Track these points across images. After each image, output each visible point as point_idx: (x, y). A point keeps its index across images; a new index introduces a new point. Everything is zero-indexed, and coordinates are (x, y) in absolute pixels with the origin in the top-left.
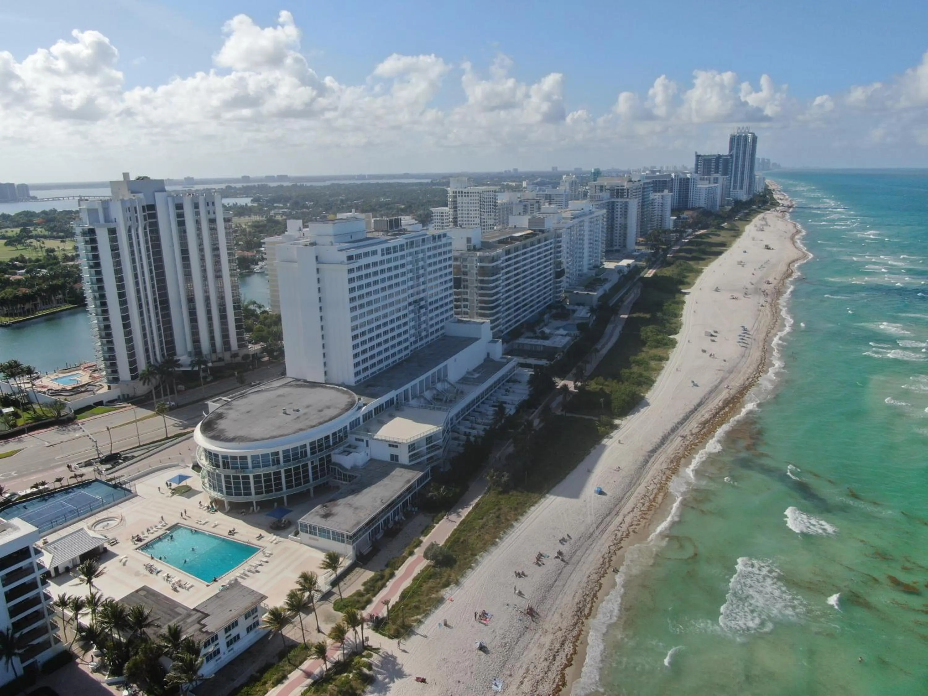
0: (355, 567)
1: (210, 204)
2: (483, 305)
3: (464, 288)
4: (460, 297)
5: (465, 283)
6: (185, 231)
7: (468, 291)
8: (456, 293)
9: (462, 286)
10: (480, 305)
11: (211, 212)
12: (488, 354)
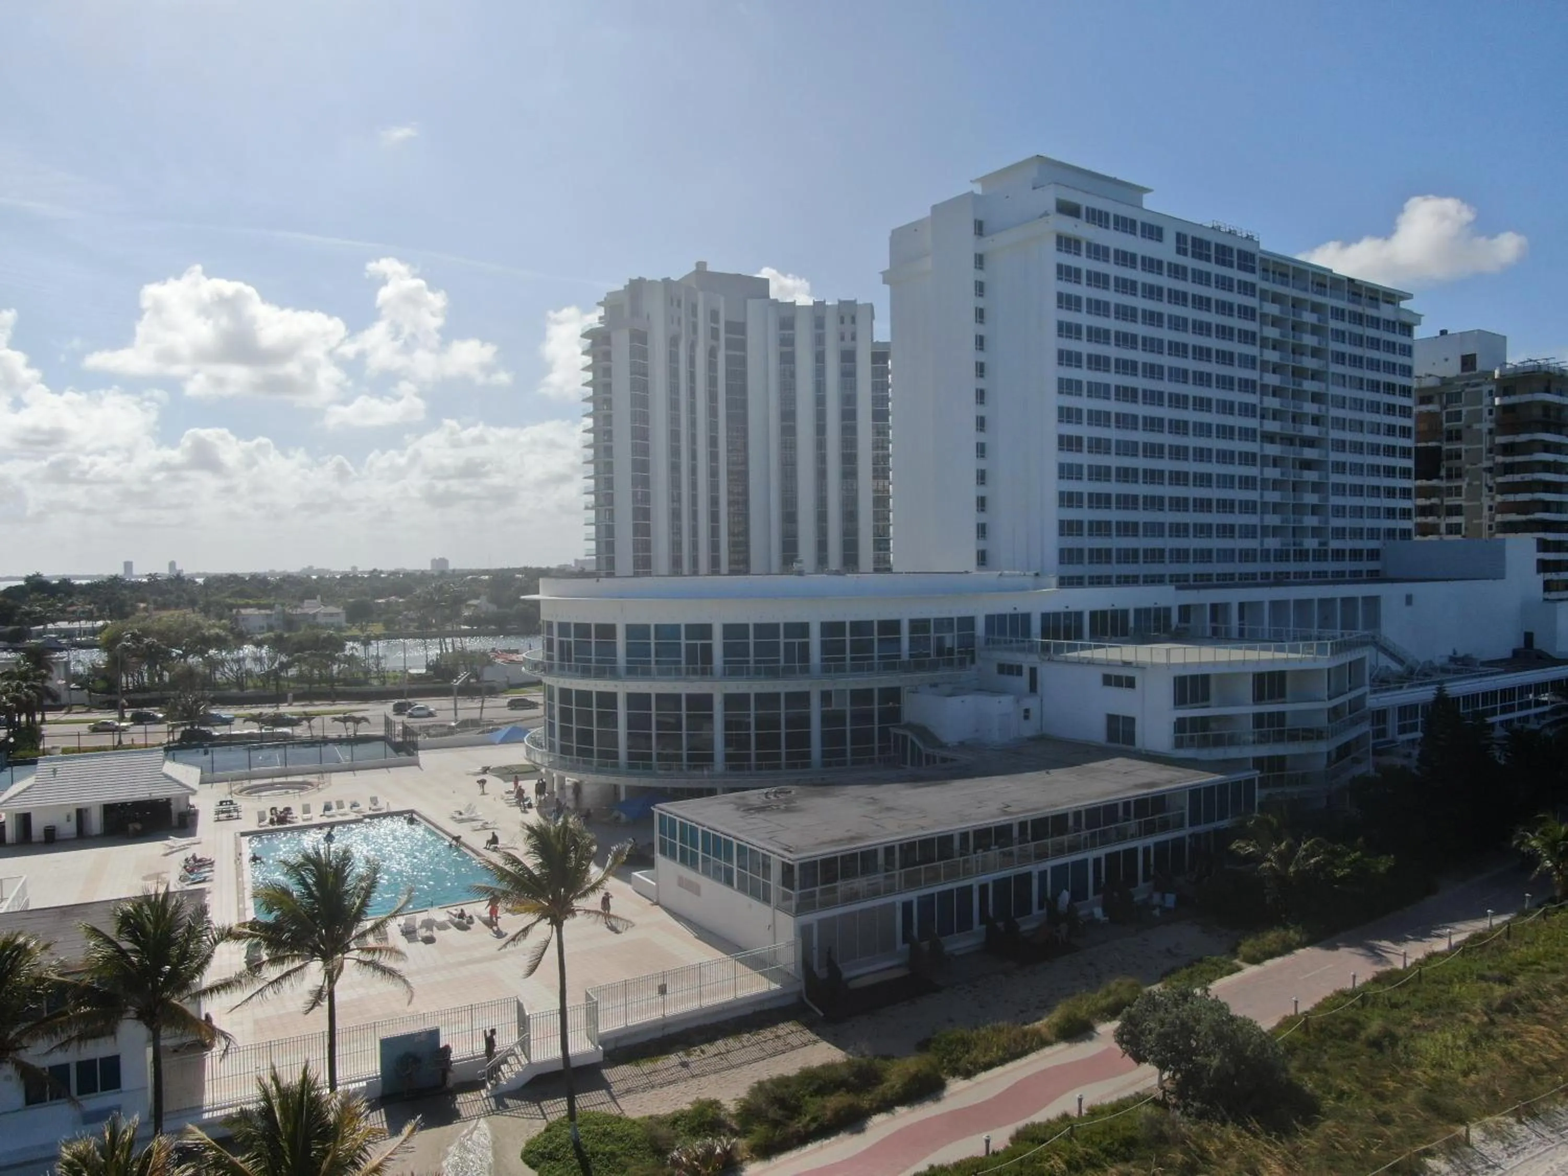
0: (786, 1019)
1: (848, 320)
2: (1513, 517)
3: (1449, 477)
4: (1434, 500)
5: (1455, 463)
6: (793, 375)
7: (1464, 485)
8: (1422, 492)
9: (1443, 473)
10: (1499, 518)
11: (848, 337)
12: (1529, 638)
